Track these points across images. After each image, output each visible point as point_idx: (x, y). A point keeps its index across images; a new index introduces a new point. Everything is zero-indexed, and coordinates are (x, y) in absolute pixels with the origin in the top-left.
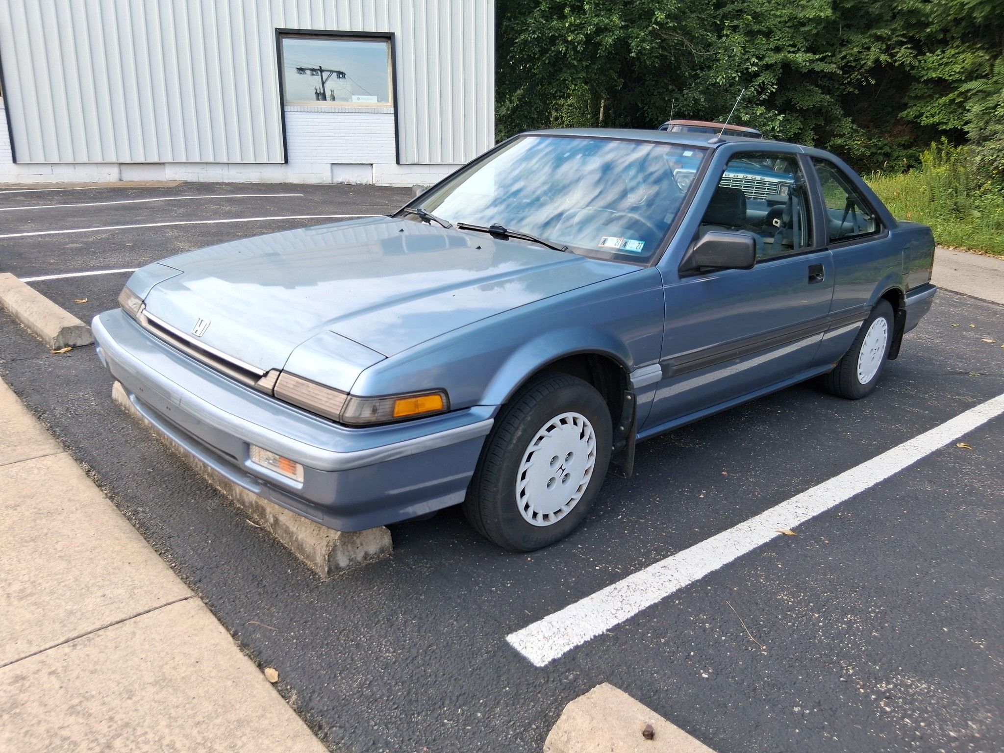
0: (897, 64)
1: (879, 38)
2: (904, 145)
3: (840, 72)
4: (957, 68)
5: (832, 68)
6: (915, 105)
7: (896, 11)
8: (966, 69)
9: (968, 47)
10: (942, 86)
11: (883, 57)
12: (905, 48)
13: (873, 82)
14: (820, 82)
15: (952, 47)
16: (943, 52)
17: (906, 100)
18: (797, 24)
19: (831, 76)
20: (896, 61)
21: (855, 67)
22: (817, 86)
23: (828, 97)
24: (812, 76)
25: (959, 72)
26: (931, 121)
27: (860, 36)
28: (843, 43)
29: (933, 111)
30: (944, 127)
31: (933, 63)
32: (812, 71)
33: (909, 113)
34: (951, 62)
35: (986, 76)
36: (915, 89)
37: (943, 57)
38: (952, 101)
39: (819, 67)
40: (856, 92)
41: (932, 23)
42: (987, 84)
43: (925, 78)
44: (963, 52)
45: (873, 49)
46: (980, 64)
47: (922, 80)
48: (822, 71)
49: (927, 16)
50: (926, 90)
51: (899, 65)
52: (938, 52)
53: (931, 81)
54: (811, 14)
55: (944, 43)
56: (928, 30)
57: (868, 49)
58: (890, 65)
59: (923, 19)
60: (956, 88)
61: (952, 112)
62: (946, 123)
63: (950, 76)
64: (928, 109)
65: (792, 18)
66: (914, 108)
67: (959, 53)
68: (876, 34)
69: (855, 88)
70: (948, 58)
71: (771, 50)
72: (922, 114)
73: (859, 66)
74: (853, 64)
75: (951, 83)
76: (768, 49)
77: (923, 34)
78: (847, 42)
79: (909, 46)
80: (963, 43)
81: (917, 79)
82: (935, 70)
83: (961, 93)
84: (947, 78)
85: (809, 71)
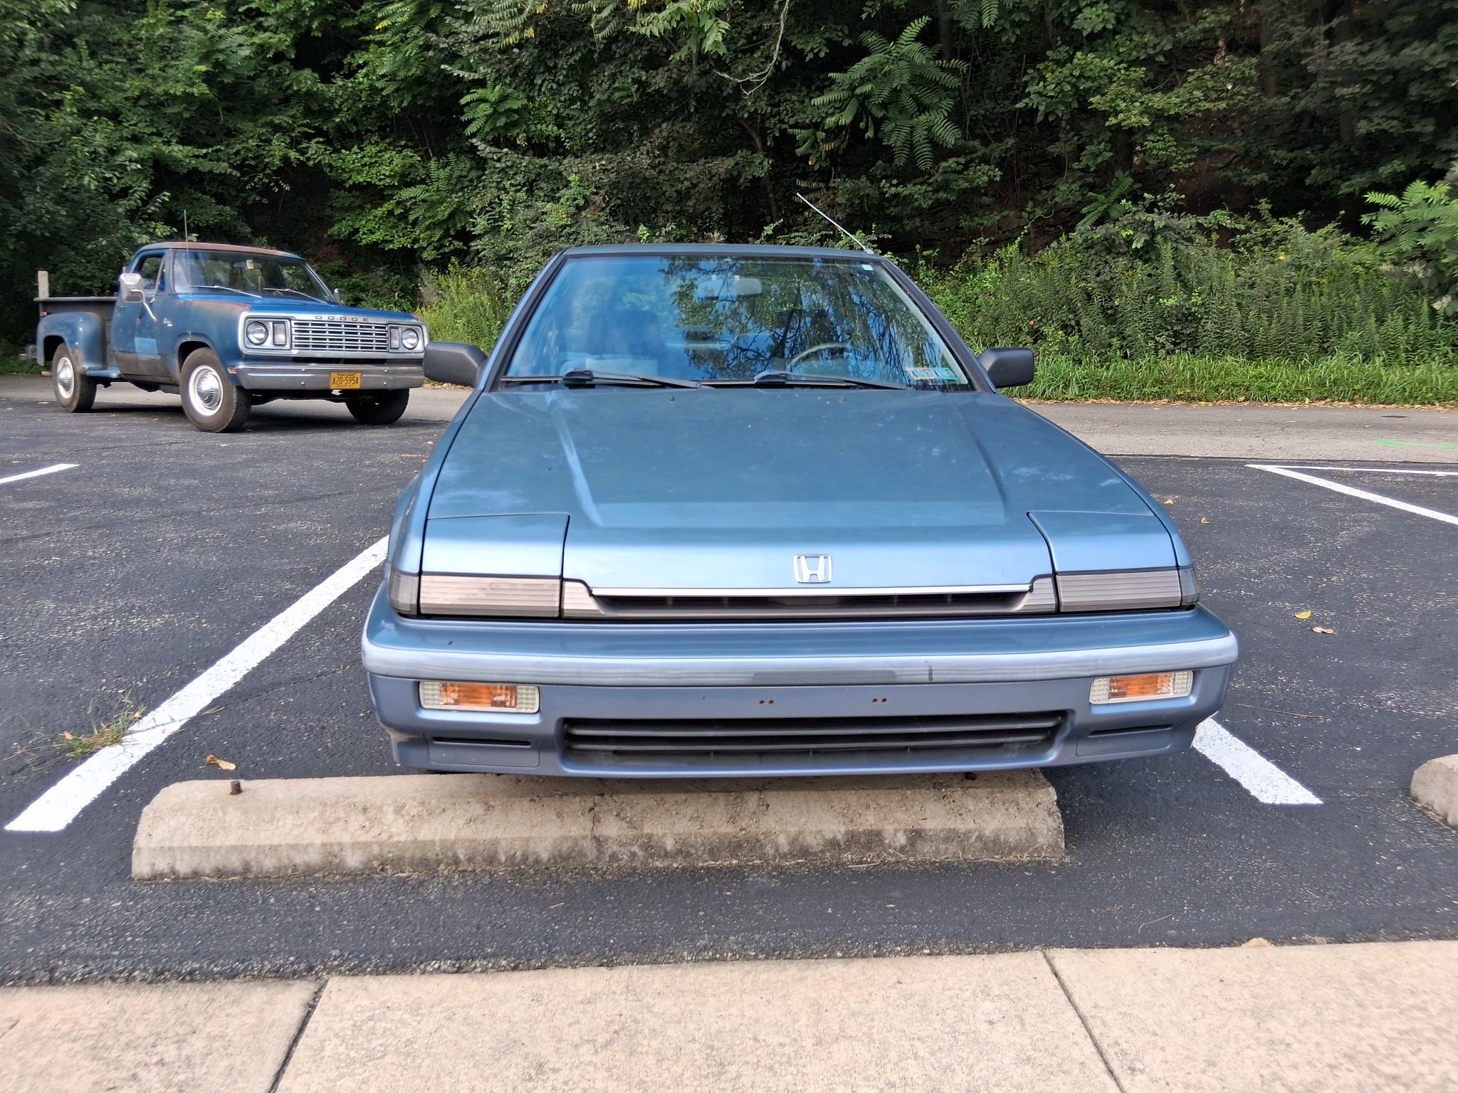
0: (311, 163)
1: (277, 128)
2: (338, 272)
3: (236, 173)
4: (386, 170)
5: (222, 167)
6: (344, 219)
7: (289, 92)
8: (396, 172)
9: (390, 144)
10: (373, 194)
11: (293, 154)
12: (317, 143)
13: (287, 188)
14: (208, 188)
15: (370, 143)
16: (361, 149)
17: (328, 211)
18: (154, 104)
19: (222, 179)
20: (308, 159)
21: (256, 166)
22: (205, 193)
23: (228, 208)
24: (195, 178)
25: (389, 176)
26: (374, 238)
27: (251, 124)
28: (231, 133)
29: (370, 226)
30: (391, 246)
31: (353, 163)
32: (195, 171)
33: (340, 229)
34: (376, 162)
35: (423, 182)
36: (337, 198)
37: (364, 156)
38: (391, 213)
39: (205, 166)
40: (265, 201)
41: (339, 111)
42: (427, 191)
43: (351, 182)
44: (386, 150)
45: (275, 142)
46: (412, 166)
47: (347, 186)
48: (211, 172)
49: (332, 101)
50: (352, 199)
51: (314, 164)
52: (355, 149)
53: (357, 186)
54: (179, 90)
55: (359, 139)
56: (338, 120)
57: (269, 141)
58: (302, 164)
59: (326, 105)
60: (391, 197)
61: (392, 228)
62: (391, 242)
63: (380, 180)
64: (364, 224)
65: (145, 94)
66: (344, 222)
67: (380, 151)
68: (272, 122)
69: (263, 197)
70: (371, 157)
71: (128, 139)
72: (357, 231)
73: (261, 166)
74: (252, 163)
75: (383, 190)
76: (122, 139)
77: (331, 125)
78: (235, 130)
79: (321, 140)
80: (383, 139)
81: (339, 184)
82: (359, 172)
83: (398, 203)
84: (378, 183)
85: (189, 171)
